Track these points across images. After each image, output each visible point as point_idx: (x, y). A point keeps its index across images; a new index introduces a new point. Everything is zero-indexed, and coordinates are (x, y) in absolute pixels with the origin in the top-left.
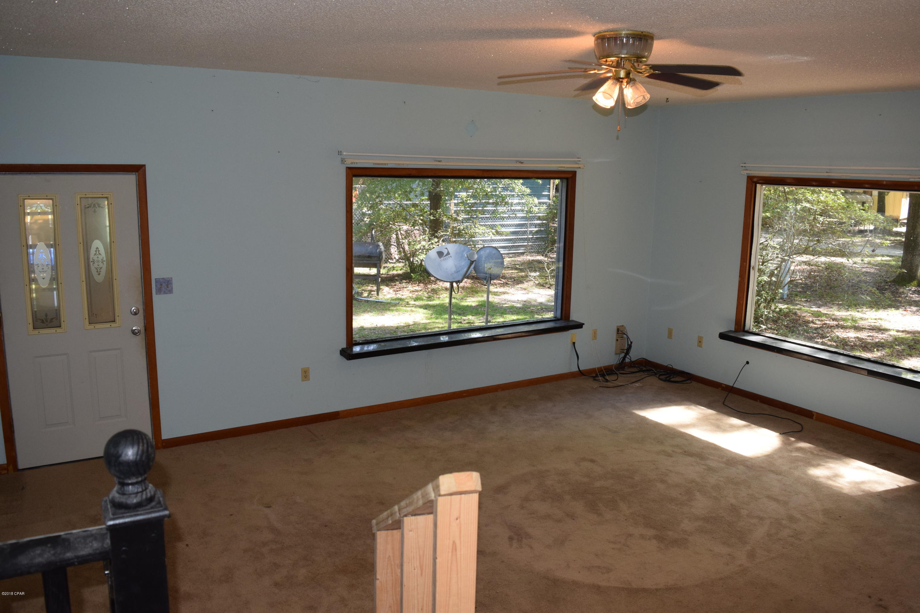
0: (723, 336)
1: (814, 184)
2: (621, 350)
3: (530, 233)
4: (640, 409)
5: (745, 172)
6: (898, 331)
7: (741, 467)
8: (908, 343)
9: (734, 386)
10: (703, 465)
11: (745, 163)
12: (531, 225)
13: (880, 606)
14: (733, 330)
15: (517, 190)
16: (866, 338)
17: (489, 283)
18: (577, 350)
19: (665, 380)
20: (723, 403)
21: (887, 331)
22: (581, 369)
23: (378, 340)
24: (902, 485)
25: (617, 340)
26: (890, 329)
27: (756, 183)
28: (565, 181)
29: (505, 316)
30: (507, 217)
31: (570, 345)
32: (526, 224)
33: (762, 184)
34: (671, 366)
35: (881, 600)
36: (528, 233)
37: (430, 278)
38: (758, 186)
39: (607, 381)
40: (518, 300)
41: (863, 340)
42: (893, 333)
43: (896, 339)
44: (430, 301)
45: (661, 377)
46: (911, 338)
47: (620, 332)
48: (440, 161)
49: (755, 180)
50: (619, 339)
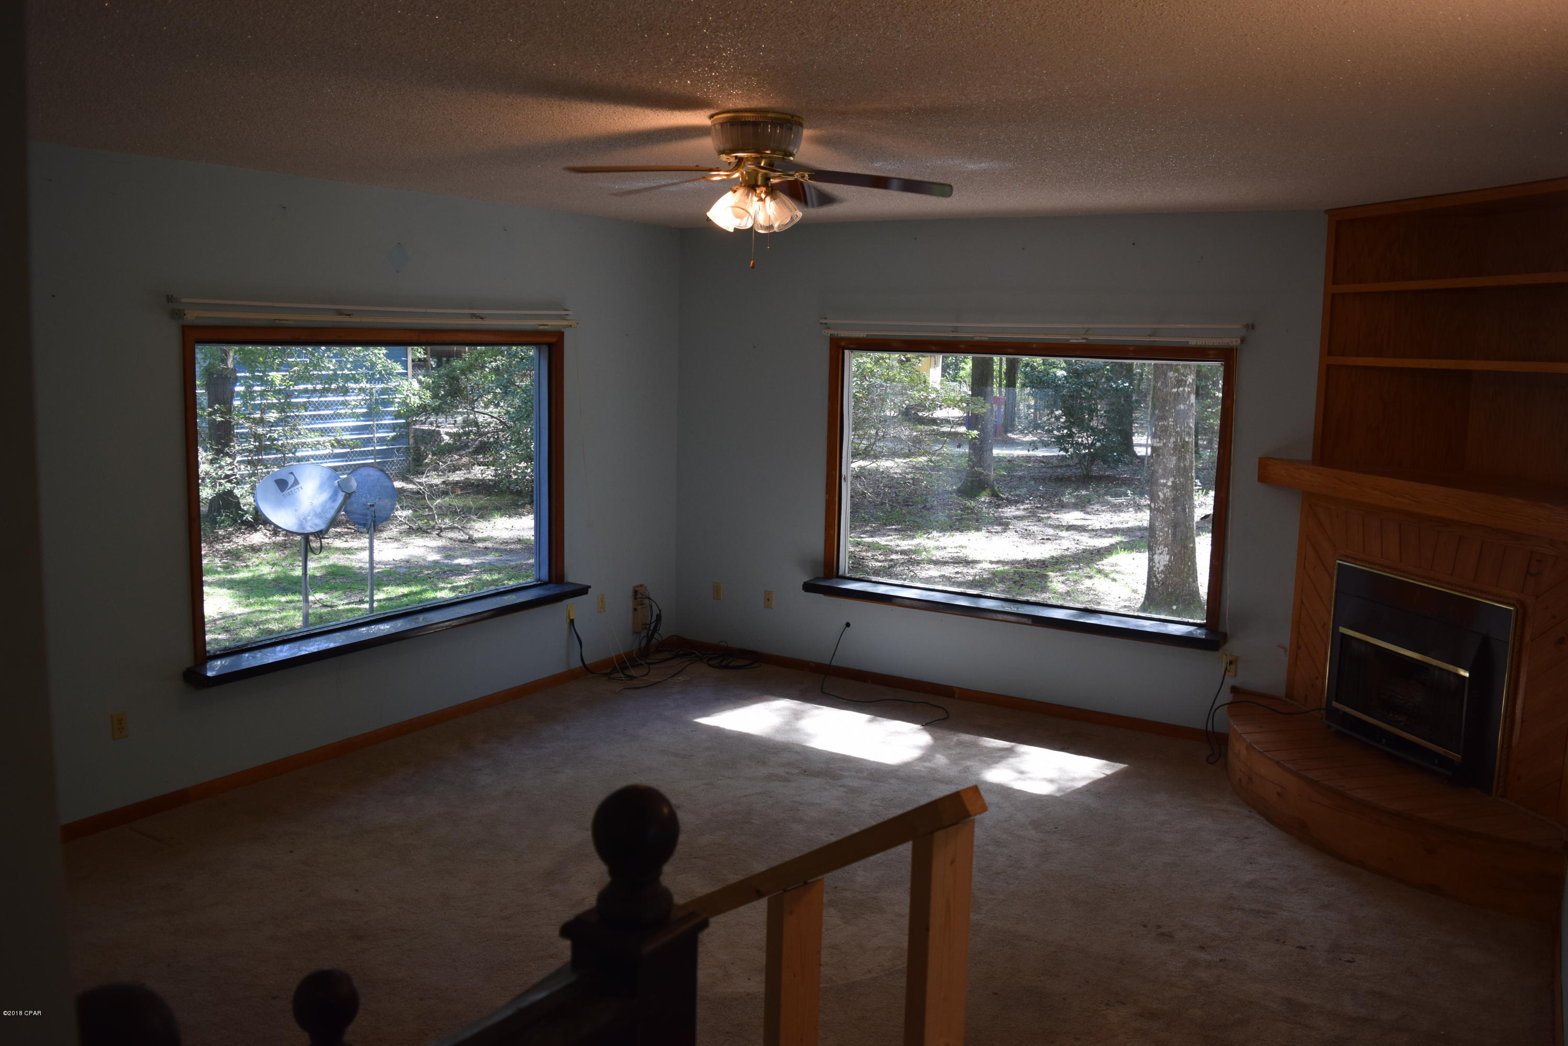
0: (809, 587)
1: (934, 348)
2: (643, 625)
3: (378, 442)
4: (704, 715)
5: (827, 331)
6: (991, 562)
7: (893, 781)
8: (1012, 579)
9: (832, 664)
10: (840, 786)
11: (825, 319)
12: (380, 427)
13: (1163, 934)
14: (822, 576)
15: (380, 365)
16: (954, 575)
17: (373, 531)
18: (579, 634)
19: (719, 667)
20: (822, 692)
21: (977, 563)
22: (587, 662)
23: (249, 646)
24: (1109, 772)
25: (635, 610)
26: (979, 561)
27: (844, 349)
28: (545, 349)
29: (385, 589)
30: (332, 416)
31: (566, 626)
32: (369, 425)
33: (851, 349)
34: (725, 644)
35: (1159, 927)
36: (374, 442)
37: (217, 532)
38: (846, 352)
39: (631, 678)
40: (394, 560)
41: (953, 580)
42: (987, 566)
43: (994, 574)
44: (230, 573)
45: (711, 663)
46: (1012, 571)
47: (639, 596)
48: (349, 315)
49: (843, 344)
50: (639, 608)
